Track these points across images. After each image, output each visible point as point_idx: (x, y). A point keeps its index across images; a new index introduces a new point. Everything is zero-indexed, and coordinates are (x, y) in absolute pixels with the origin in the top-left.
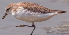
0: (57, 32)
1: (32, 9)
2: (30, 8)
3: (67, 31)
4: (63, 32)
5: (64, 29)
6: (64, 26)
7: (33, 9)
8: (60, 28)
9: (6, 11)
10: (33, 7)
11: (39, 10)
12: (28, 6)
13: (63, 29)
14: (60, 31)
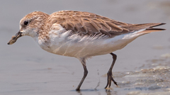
0: (138, 85)
1: (83, 29)
2: (78, 27)
3: (162, 81)
4: (153, 85)
5: (155, 77)
6: (155, 69)
7: (86, 28)
8: (144, 75)
9: (20, 27)
10: (84, 24)
11: (99, 29)
12: (74, 23)
13: (152, 77)
14: (145, 80)
